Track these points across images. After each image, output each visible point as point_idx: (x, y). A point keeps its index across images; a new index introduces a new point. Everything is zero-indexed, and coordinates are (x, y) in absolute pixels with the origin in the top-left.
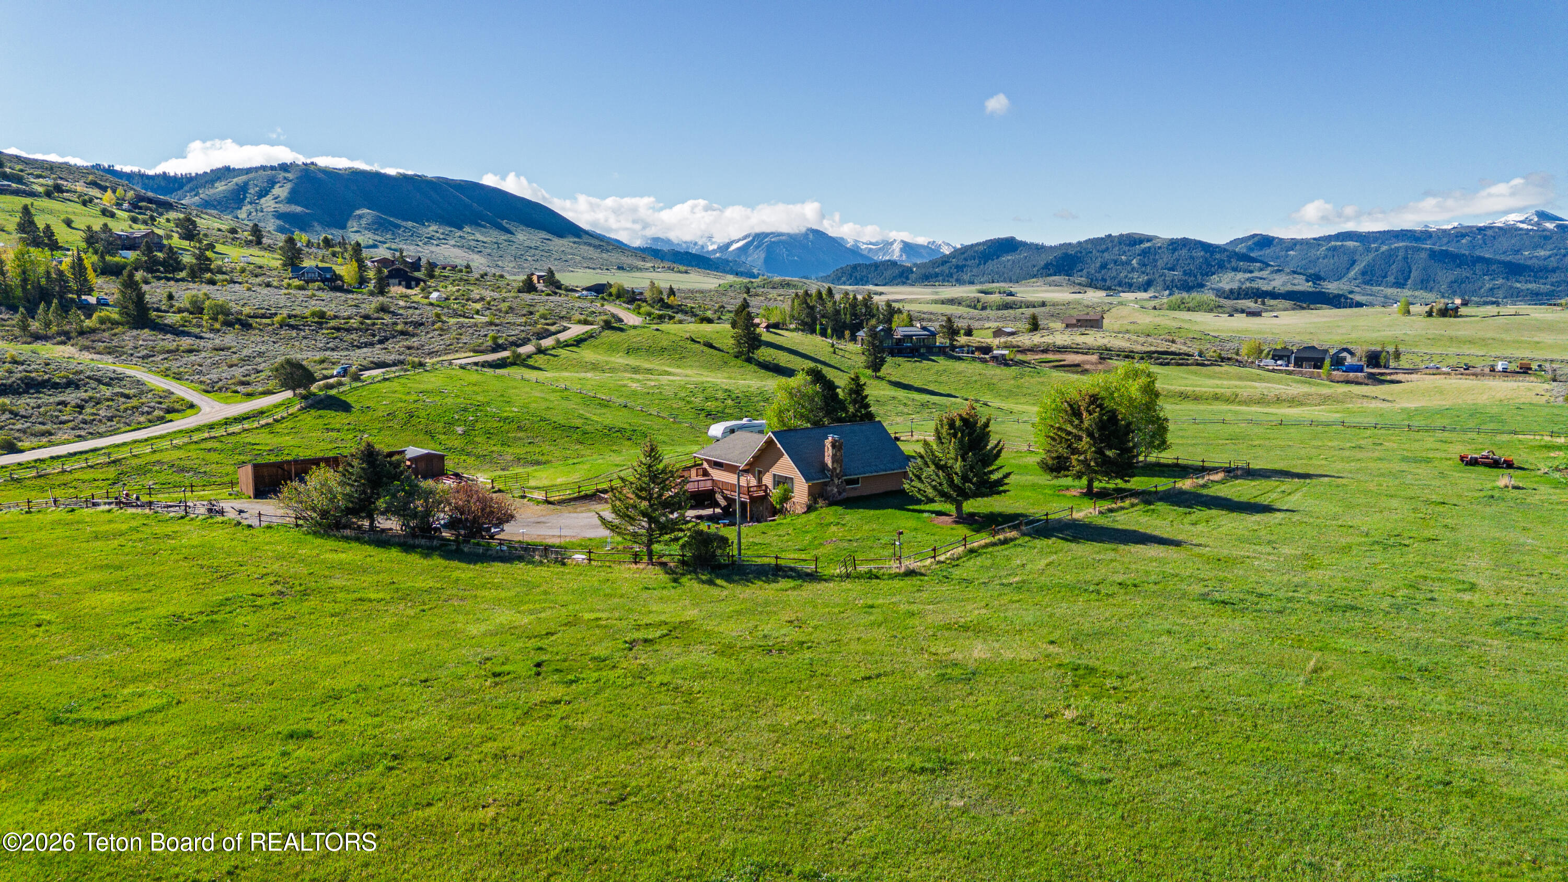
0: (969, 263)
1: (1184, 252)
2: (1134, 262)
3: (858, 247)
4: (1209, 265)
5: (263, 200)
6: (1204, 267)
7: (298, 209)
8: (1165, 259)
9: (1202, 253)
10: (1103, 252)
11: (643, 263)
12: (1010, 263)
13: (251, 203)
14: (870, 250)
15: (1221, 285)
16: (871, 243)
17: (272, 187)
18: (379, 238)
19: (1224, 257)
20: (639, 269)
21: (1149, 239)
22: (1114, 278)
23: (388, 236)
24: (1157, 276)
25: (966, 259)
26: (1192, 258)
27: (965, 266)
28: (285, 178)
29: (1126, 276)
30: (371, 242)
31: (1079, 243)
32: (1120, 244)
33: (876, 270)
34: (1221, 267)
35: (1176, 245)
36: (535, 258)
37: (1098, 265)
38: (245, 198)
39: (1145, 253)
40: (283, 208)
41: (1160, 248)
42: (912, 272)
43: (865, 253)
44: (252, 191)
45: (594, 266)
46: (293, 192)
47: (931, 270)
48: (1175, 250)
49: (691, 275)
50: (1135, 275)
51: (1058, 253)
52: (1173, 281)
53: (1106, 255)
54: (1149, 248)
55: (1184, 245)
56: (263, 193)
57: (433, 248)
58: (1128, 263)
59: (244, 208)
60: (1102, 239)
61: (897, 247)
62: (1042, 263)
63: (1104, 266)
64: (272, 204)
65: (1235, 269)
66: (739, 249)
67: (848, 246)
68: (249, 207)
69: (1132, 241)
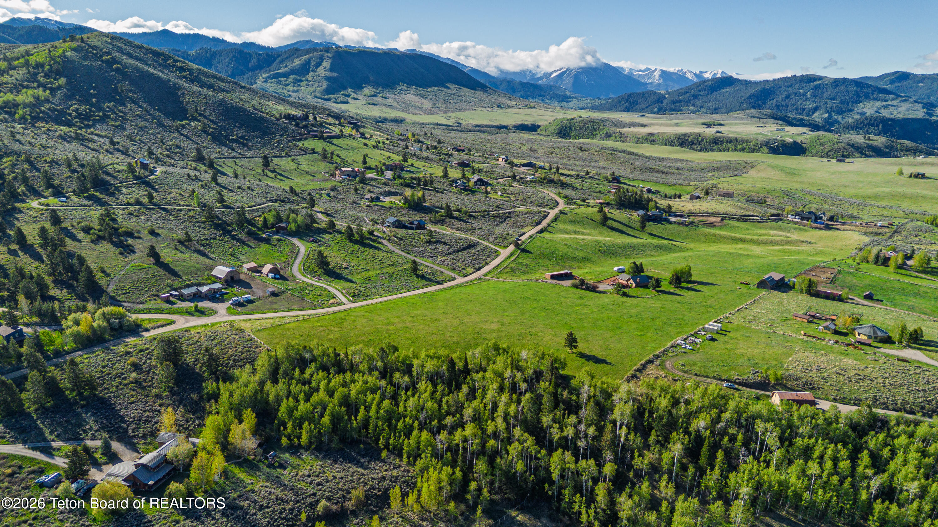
0: (702, 93)
1: (843, 88)
2: (809, 93)
3: (632, 73)
4: (858, 96)
5: (318, 69)
6: (855, 97)
7: (335, 74)
8: (830, 92)
9: (855, 88)
10: (788, 87)
11: (510, 102)
12: (727, 94)
13: (312, 71)
14: (640, 75)
15: (864, 110)
16: (641, 71)
17: (322, 62)
18: (376, 91)
19: (870, 90)
20: (509, 107)
21: (820, 78)
22: (794, 105)
23: (380, 89)
24: (822, 104)
25: (699, 91)
26: (848, 91)
27: (699, 95)
28: (328, 57)
29: (801, 104)
30: (373, 93)
31: (774, 80)
32: (800, 81)
33: (643, 97)
34: (867, 97)
35: (837, 82)
36: (455, 101)
37: (784, 96)
38: (310, 68)
39: (817, 87)
40: (329, 74)
41: (827, 84)
42: (665, 98)
43: (636, 77)
44: (312, 64)
45: (484, 105)
46: (332, 64)
47: (677, 98)
48: (837, 86)
49: (537, 110)
50: (808, 103)
51: (758, 88)
52: (831, 108)
53: (790, 89)
54: (820, 84)
55: (844, 83)
56: (318, 65)
57: (403, 96)
58: (804, 95)
59: (310, 74)
60: (789, 78)
61: (657, 74)
62: (748, 95)
63: (788, 97)
64: (323, 71)
65: (876, 99)
66: (557, 76)
67: (626, 73)
68: (312, 73)
69: (809, 79)
